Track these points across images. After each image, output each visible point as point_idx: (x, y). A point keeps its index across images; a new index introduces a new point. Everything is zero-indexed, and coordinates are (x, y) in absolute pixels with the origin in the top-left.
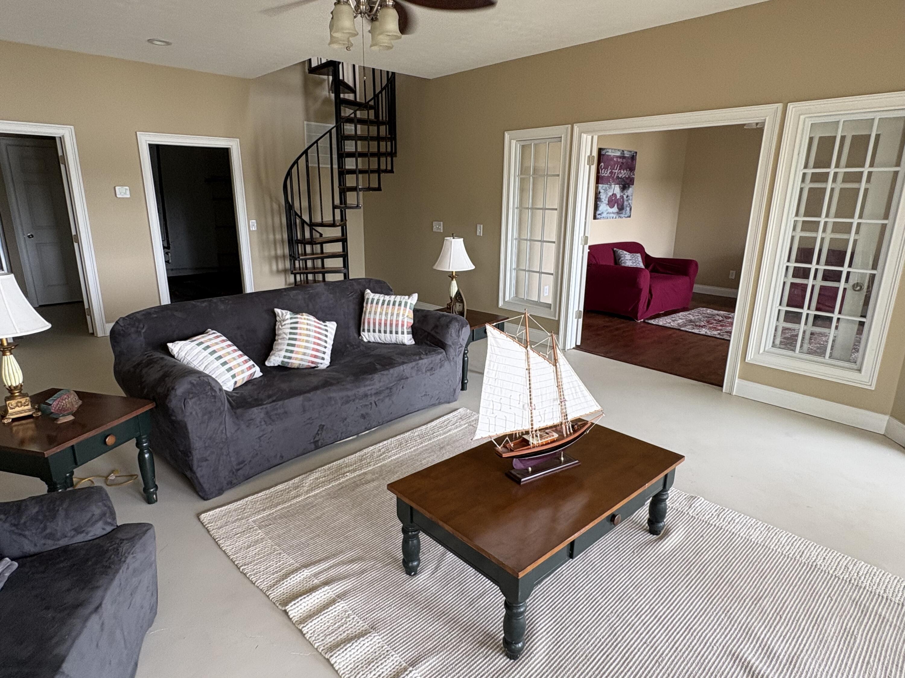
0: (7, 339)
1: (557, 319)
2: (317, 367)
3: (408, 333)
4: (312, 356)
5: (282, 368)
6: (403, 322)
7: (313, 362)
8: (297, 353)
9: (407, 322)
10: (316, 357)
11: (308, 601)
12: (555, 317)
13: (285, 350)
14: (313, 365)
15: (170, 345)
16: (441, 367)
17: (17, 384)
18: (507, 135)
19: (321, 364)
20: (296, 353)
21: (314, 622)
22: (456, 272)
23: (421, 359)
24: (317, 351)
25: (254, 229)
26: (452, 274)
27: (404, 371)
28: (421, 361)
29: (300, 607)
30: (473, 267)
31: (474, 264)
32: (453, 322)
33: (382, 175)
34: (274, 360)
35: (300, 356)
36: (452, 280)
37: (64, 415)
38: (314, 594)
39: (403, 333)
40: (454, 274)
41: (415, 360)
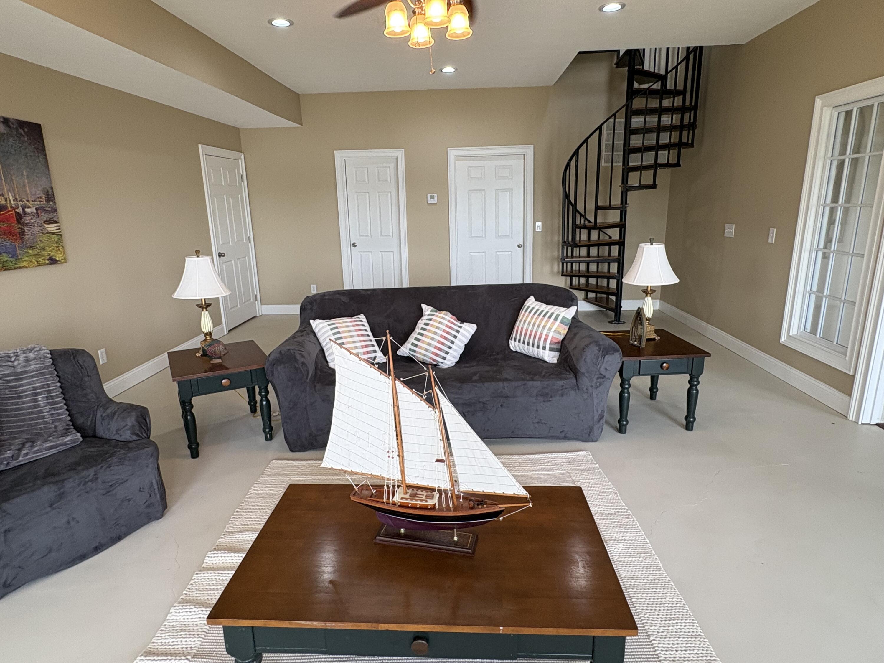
0: (205, 299)
1: (851, 373)
2: (439, 365)
3: (551, 350)
4: (433, 353)
5: (409, 360)
6: (547, 336)
7: (434, 360)
8: (421, 348)
9: (552, 337)
10: (437, 355)
11: (225, 557)
12: (850, 371)
13: (411, 343)
14: (434, 363)
15: (311, 321)
16: (562, 395)
17: (207, 331)
18: (818, 102)
19: (442, 363)
20: (419, 348)
21: (205, 575)
22: (651, 286)
23: (533, 380)
24: (440, 349)
25: (539, 230)
26: (647, 289)
27: (504, 389)
28: (530, 383)
29: (216, 558)
30: (677, 281)
31: (679, 278)
32: (591, 346)
33: (659, 171)
34: (404, 351)
35: (423, 352)
36: (647, 296)
37: (215, 358)
38: (233, 554)
39: (544, 348)
40: (649, 289)
41: (524, 380)
